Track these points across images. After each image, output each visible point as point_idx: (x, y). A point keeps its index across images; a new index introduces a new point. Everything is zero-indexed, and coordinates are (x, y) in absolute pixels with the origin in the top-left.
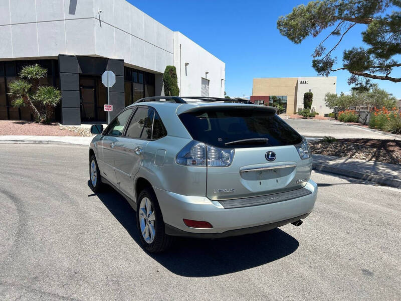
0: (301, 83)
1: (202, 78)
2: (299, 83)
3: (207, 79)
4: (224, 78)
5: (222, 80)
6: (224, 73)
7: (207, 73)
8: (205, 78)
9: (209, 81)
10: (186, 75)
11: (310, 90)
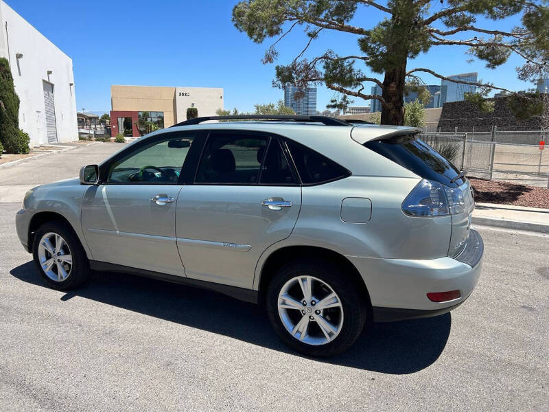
0: (180, 95)
1: (43, 80)
2: (177, 94)
3: (51, 82)
4: (73, 82)
5: (71, 85)
6: (72, 73)
7: (49, 73)
8: (47, 80)
9: (53, 85)
10: (20, 75)
11: (193, 105)
